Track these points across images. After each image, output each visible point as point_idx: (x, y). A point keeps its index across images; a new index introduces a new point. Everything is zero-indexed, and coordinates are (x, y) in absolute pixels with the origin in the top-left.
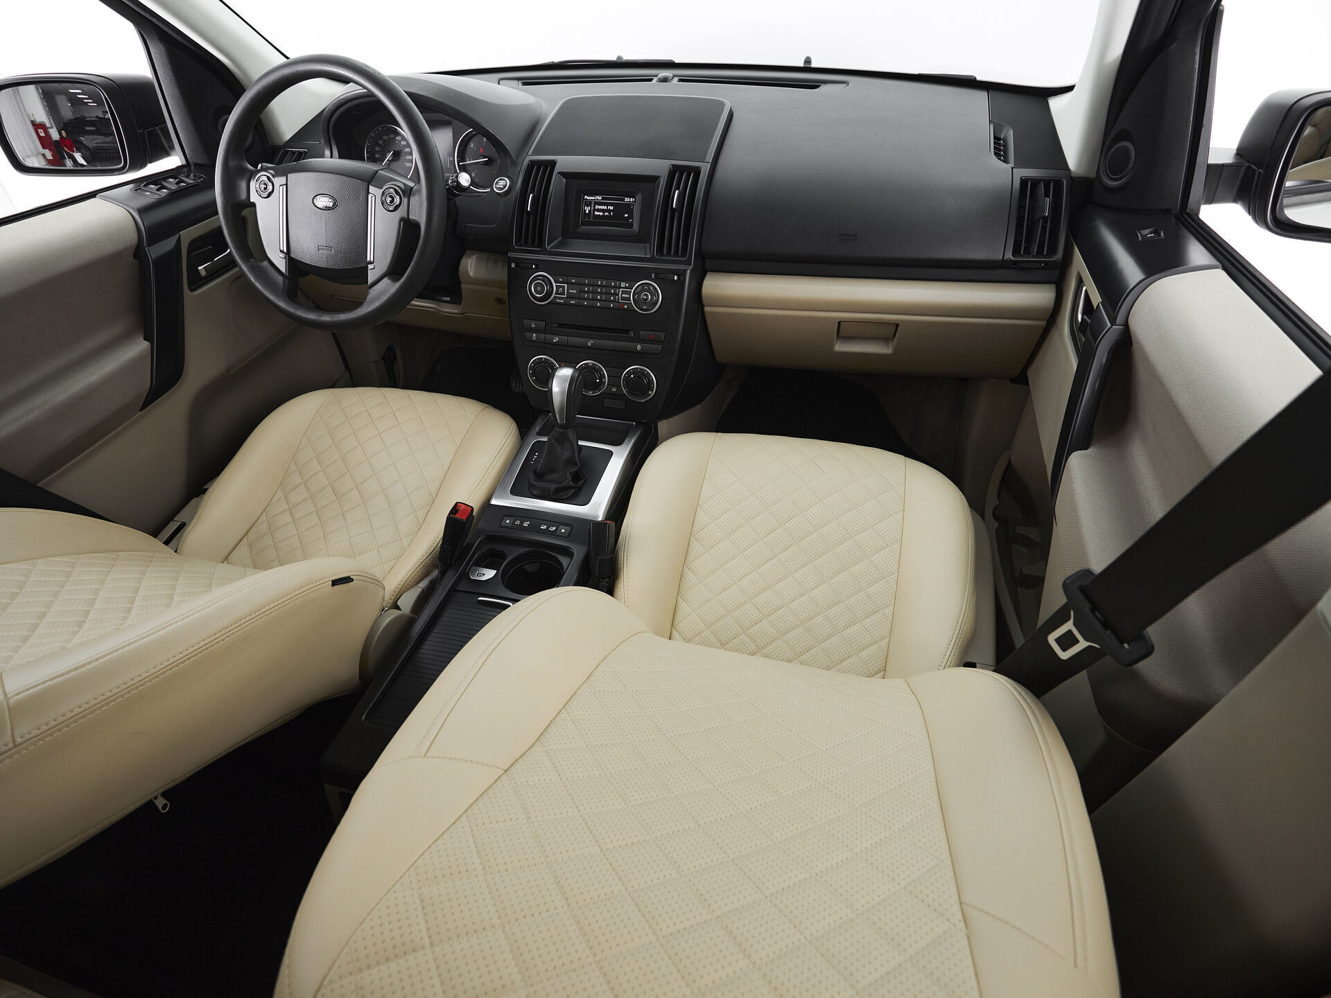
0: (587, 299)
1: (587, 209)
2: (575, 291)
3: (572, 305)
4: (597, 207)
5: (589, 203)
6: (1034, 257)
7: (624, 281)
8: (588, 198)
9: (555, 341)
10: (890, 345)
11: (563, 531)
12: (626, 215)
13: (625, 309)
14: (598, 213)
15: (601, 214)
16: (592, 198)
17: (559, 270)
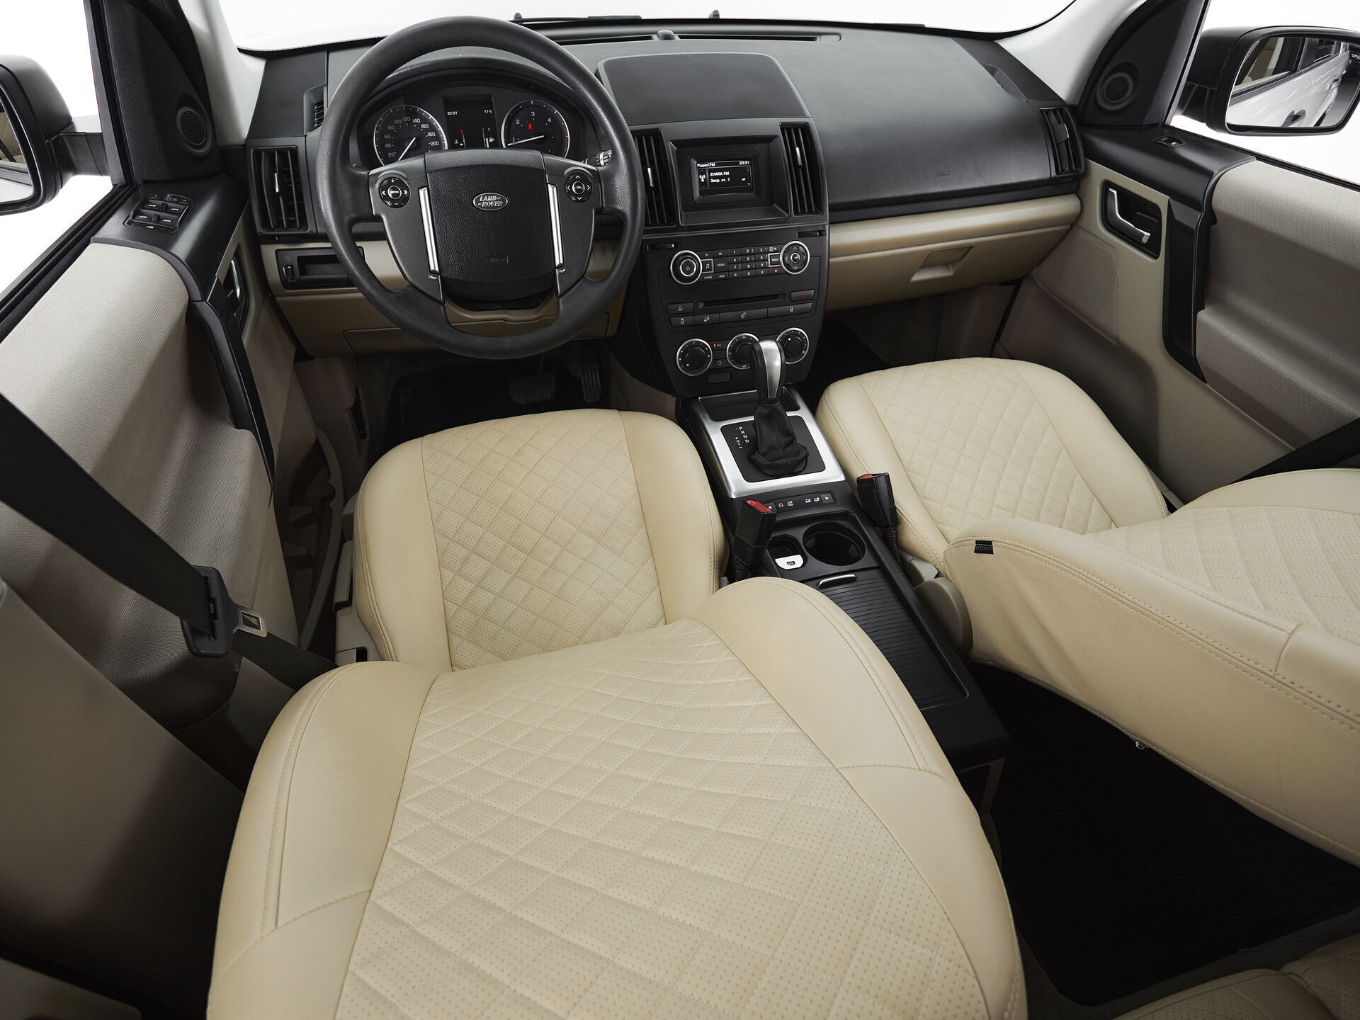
0: (737, 270)
1: (703, 178)
2: (723, 265)
3: (722, 279)
4: (712, 174)
5: (702, 171)
6: (1068, 173)
7: (771, 245)
8: (701, 166)
9: (705, 321)
10: (951, 268)
11: (827, 498)
12: (744, 179)
13: (776, 274)
14: (715, 181)
15: (718, 181)
16: (705, 165)
17: (701, 246)
